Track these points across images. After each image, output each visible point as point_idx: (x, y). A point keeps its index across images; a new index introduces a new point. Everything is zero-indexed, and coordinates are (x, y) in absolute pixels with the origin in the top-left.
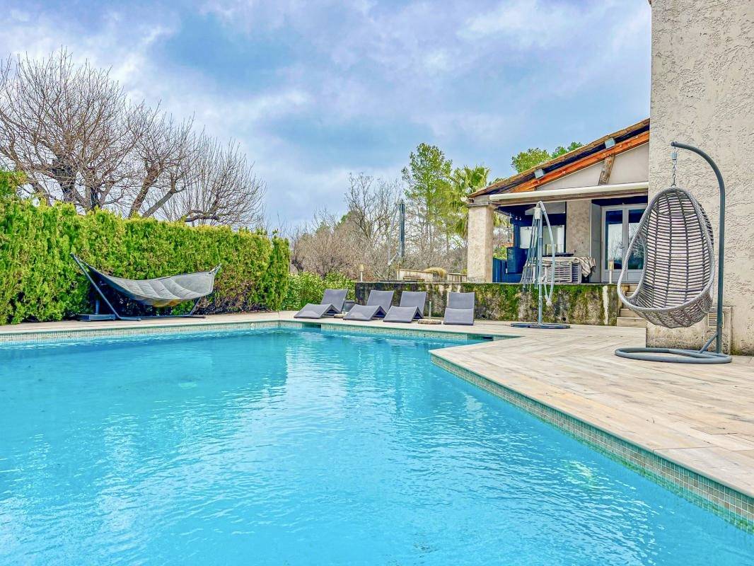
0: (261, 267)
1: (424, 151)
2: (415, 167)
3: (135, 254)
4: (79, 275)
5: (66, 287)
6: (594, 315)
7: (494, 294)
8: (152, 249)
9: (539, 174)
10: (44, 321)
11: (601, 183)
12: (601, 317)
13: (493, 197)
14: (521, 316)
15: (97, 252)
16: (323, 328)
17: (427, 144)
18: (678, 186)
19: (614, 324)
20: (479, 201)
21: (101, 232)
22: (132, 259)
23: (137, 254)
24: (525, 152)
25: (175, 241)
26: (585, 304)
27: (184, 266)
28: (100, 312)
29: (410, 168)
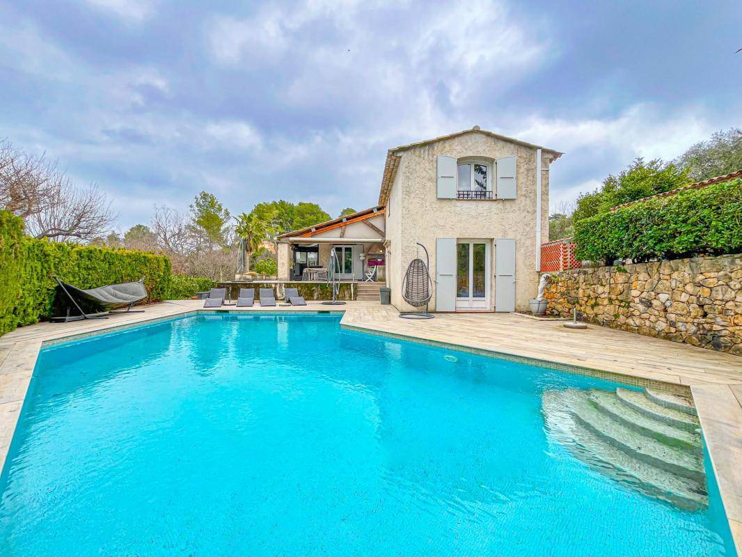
0: (159, 276)
1: (205, 196)
2: (198, 204)
3: (83, 272)
4: (48, 290)
5: (41, 299)
6: (347, 296)
7: (302, 288)
8: (94, 268)
9: (314, 230)
10: (28, 325)
11: (341, 237)
12: (350, 297)
13: (291, 239)
14: (315, 298)
15: (60, 272)
16: (230, 313)
17: (206, 192)
18: (419, 258)
19: (355, 300)
20: (283, 240)
21: (62, 258)
22: (82, 277)
23: (84, 272)
24: (262, 203)
25: (109, 262)
26: (344, 292)
27: (114, 278)
28: (71, 315)
29: (195, 205)
